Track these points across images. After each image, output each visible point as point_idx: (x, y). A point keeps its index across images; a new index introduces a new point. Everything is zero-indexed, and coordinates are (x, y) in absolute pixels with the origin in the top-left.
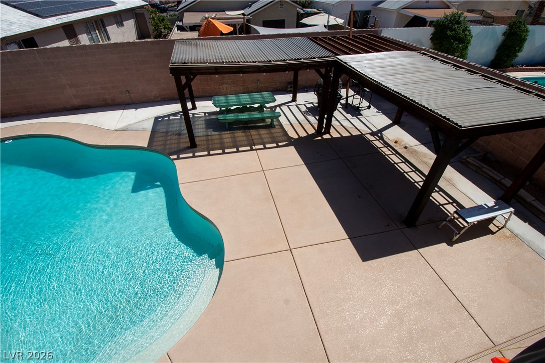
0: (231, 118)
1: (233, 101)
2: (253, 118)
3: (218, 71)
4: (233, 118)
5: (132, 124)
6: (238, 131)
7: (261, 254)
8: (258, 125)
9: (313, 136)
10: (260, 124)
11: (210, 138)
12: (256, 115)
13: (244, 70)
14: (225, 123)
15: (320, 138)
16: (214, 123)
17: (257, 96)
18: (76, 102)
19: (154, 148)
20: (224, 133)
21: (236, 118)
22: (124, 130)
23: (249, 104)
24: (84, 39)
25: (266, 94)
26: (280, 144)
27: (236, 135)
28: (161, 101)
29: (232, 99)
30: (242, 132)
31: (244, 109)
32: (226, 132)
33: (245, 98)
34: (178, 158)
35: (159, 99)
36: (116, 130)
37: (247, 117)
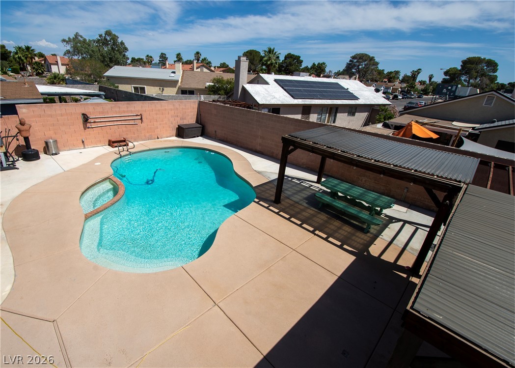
0: (326, 199)
2: (346, 211)
4: (328, 200)
6: (325, 214)
7: (201, 286)
8: (352, 221)
9: (402, 269)
10: (355, 222)
11: (297, 205)
12: (365, 215)
13: (336, 157)
14: (320, 202)
15: (405, 276)
17: (372, 195)
18: (258, 148)
20: (312, 208)
21: (330, 202)
22: (259, 172)
23: (350, 196)
24: (313, 118)
26: (345, 246)
27: (319, 215)
28: (305, 168)
30: (327, 217)
32: (314, 209)
33: (356, 191)
34: (257, 203)
35: (305, 167)
36: (255, 171)
37: (341, 206)
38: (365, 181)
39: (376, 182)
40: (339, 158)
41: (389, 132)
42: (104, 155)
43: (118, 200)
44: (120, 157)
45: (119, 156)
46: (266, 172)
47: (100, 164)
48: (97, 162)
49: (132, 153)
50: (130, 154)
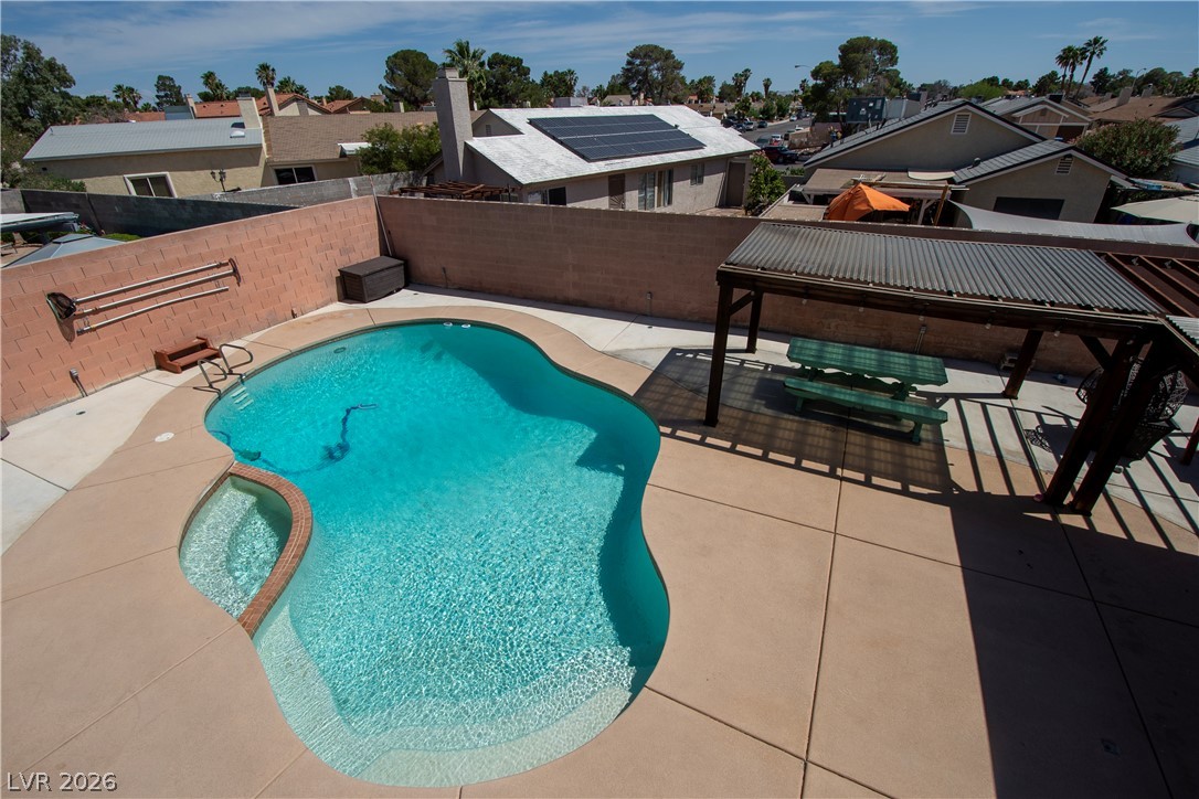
0: (814, 391)
1: (834, 358)
2: (867, 406)
3: (811, 292)
4: (819, 392)
5: (631, 350)
6: (819, 423)
8: (876, 424)
9: (1028, 503)
10: (882, 425)
11: (751, 416)
13: (870, 300)
14: (796, 397)
15: (1047, 517)
16: (775, 391)
17: (899, 360)
18: (572, 294)
19: (642, 401)
20: (786, 416)
21: (826, 393)
22: (615, 355)
23: (869, 373)
24: (632, 201)
25: (926, 363)
26: (913, 489)
27: (811, 430)
28: (697, 322)
29: (835, 352)
30: (827, 429)
31: (855, 380)
32: (791, 417)
34: (672, 436)
35: (696, 318)
36: (603, 353)
37: (853, 399)
38: (837, 327)
39: (861, 324)
40: (880, 302)
41: (816, 213)
42: (162, 402)
43: (309, 538)
44: (219, 398)
45: (216, 395)
46: (627, 350)
47: (171, 435)
48: (160, 433)
49: (248, 377)
50: (242, 381)
